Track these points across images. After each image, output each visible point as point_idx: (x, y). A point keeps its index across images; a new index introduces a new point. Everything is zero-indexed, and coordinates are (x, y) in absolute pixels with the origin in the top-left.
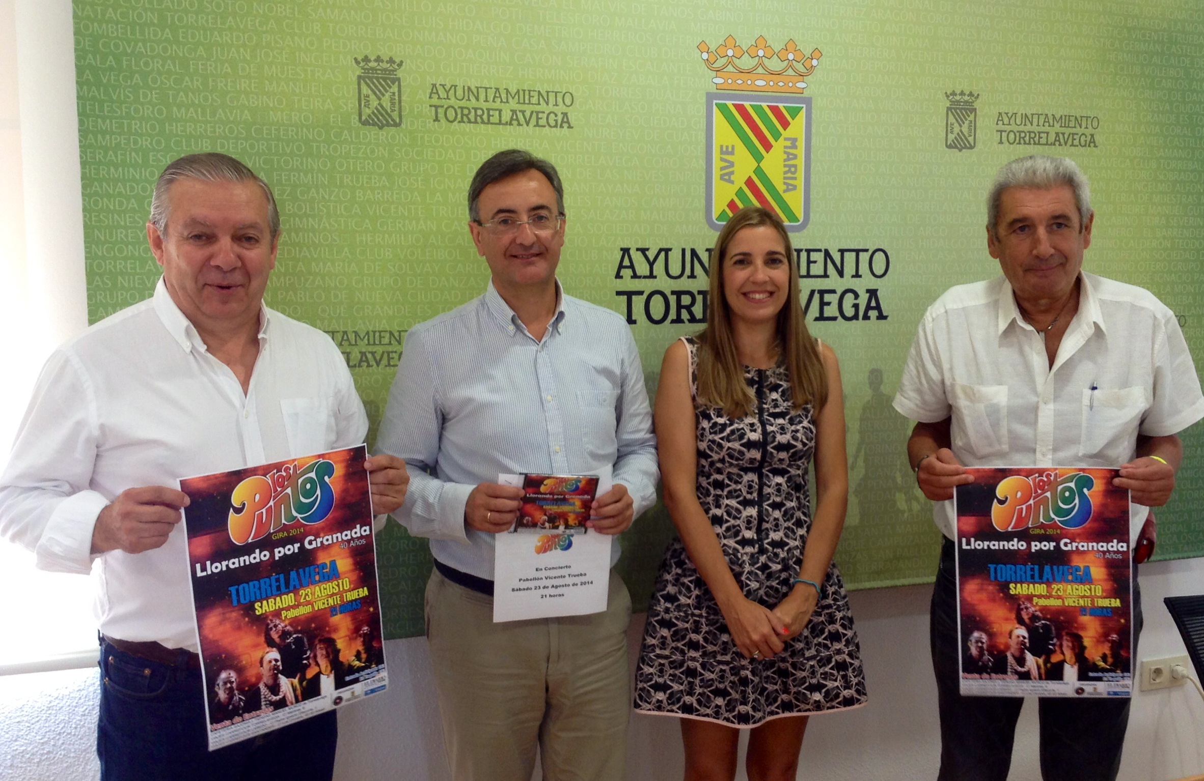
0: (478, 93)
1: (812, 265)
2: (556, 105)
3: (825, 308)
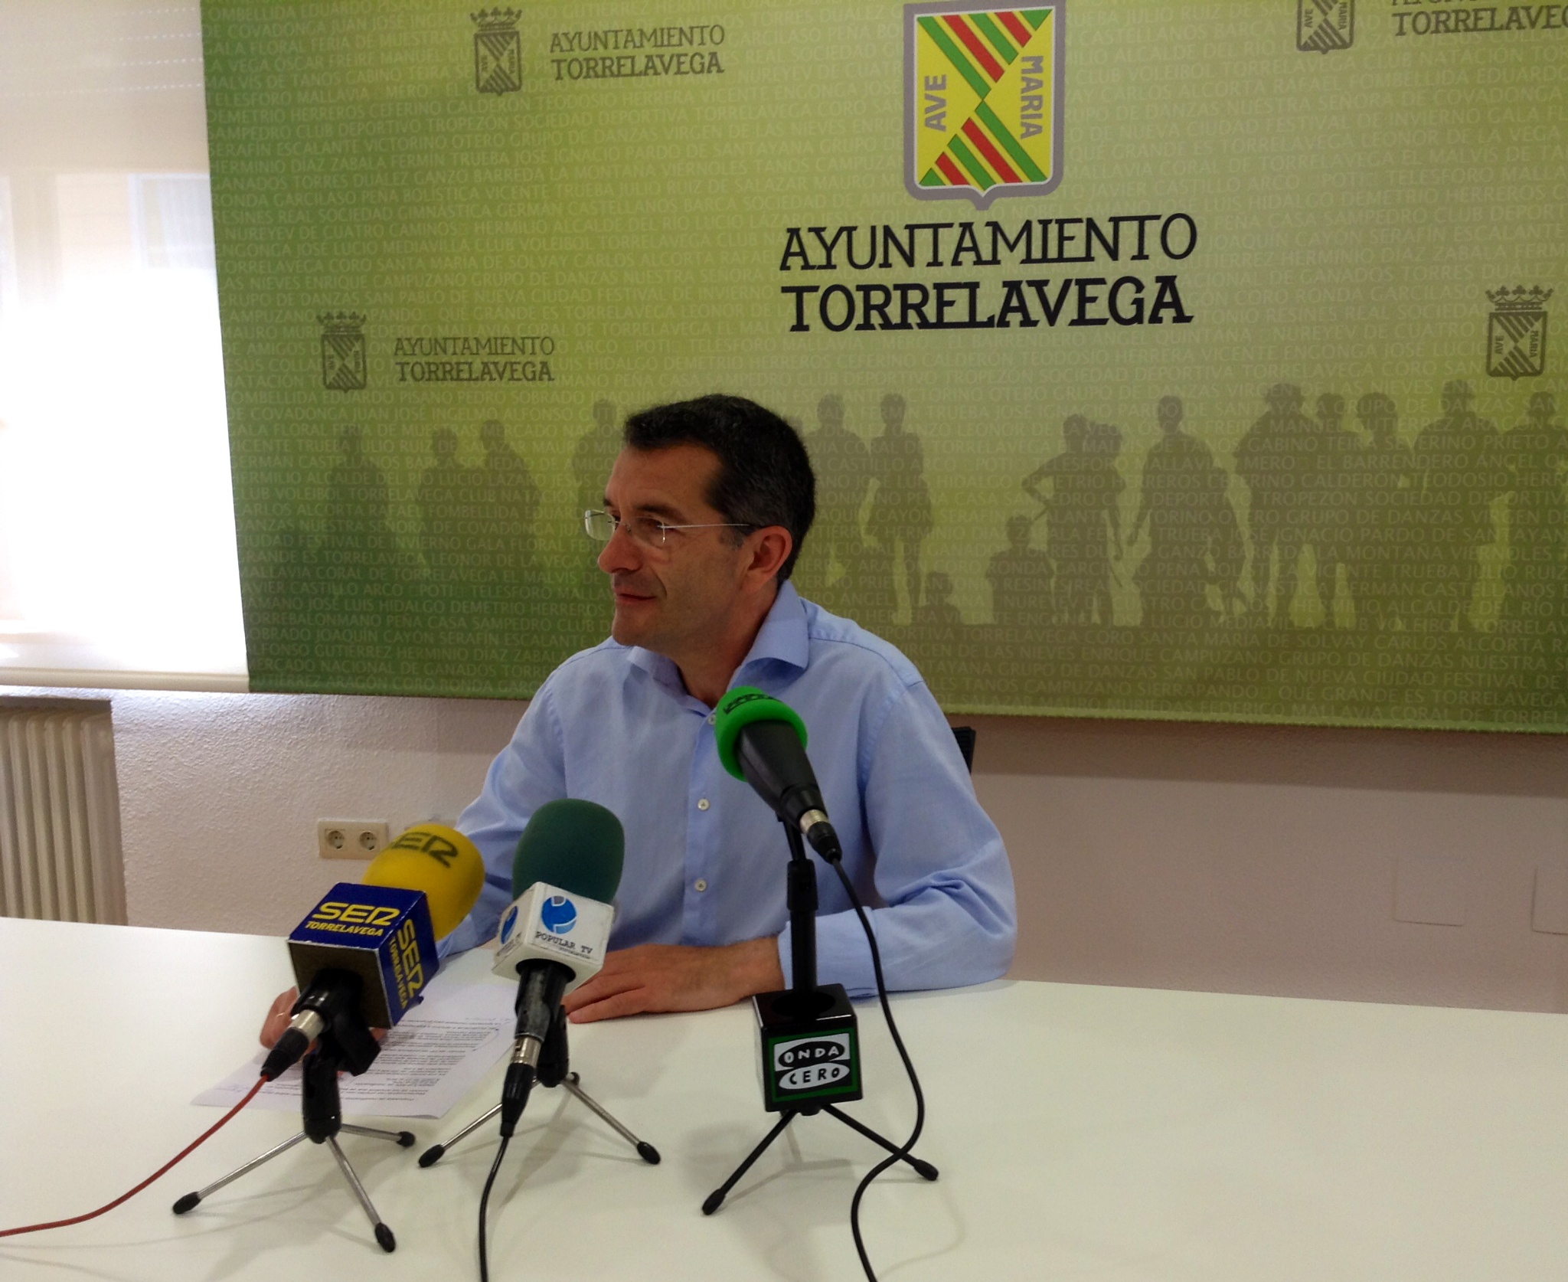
0: (606, 37)
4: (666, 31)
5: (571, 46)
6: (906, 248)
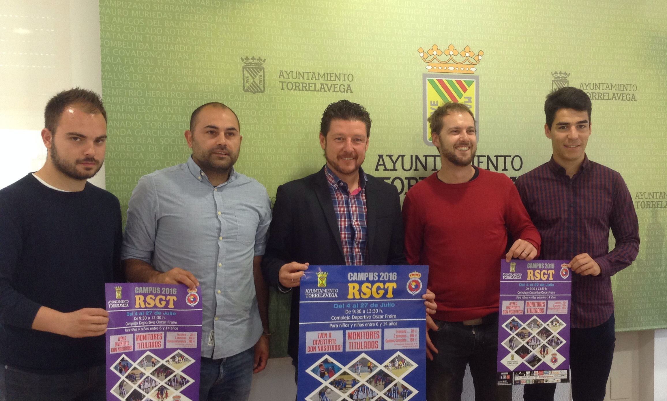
0: (304, 75)
1: (480, 164)
2: (344, 81)
4: (329, 75)
5: (288, 77)
6: (424, 164)
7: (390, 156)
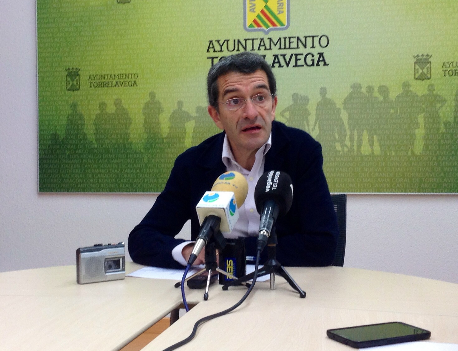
1: (291, 44)
3: (298, 62)
7: (218, 41)
